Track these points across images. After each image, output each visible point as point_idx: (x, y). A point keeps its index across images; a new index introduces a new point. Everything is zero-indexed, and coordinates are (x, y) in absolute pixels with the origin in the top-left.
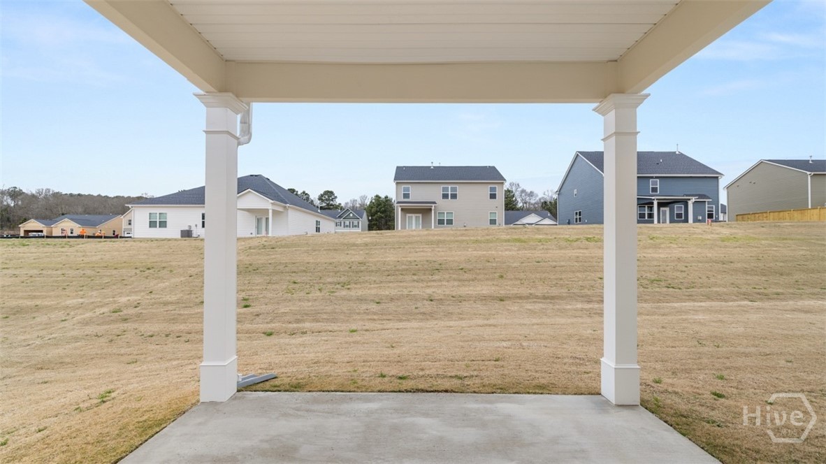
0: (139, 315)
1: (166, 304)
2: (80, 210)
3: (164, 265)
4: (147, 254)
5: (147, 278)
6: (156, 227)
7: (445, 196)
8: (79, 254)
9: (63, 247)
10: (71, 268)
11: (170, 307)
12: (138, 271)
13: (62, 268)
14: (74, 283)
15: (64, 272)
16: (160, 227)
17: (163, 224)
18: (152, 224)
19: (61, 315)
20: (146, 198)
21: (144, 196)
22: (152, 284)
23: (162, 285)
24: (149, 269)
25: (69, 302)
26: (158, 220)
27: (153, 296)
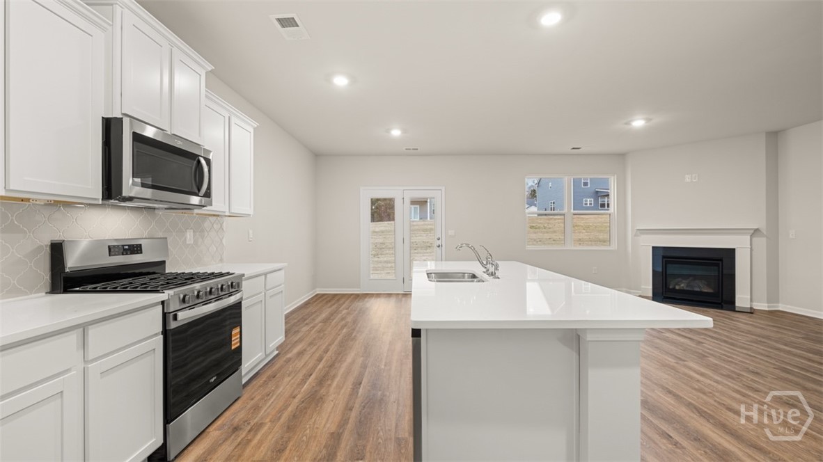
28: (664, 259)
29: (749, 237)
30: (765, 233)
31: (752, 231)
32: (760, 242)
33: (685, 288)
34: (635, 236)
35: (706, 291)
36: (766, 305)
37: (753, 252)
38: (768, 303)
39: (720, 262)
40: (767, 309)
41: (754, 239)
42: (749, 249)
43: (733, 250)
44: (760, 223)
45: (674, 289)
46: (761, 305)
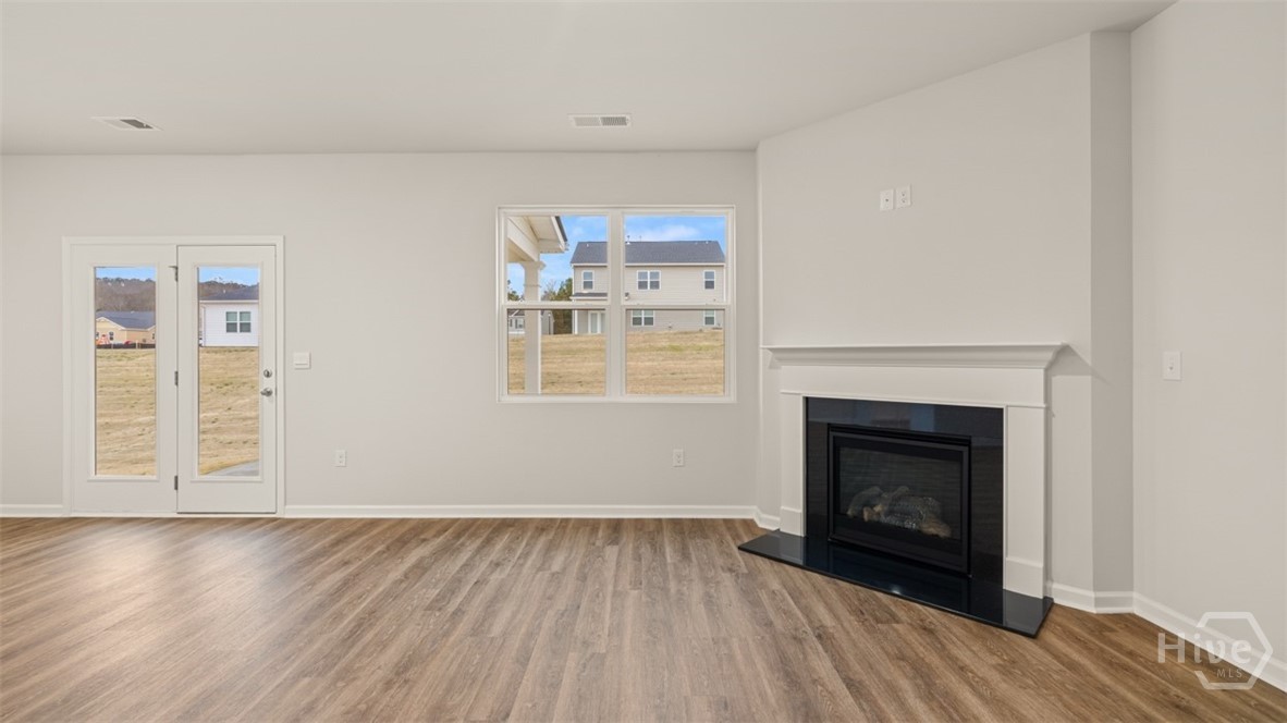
0: (217, 429)
1: (245, 419)
2: (122, 304)
3: (244, 380)
4: (224, 369)
5: (224, 394)
6: (236, 331)
7: (642, 285)
8: (143, 368)
9: (119, 360)
10: (135, 384)
11: (250, 422)
12: (214, 388)
13: (124, 385)
14: (142, 401)
15: (129, 389)
16: (241, 331)
17: (246, 328)
18: (231, 328)
19: (137, 430)
20: (221, 284)
21: (218, 281)
22: (230, 401)
23: (241, 402)
24: (227, 385)
25: (141, 419)
26: (238, 322)
27: (231, 412)
28: (832, 434)
29: (1042, 371)
30: (1088, 361)
31: (1049, 356)
32: (1075, 390)
33: (884, 519)
34: (771, 367)
35: (932, 531)
36: (1092, 594)
37: (1055, 421)
38: (1096, 588)
39: (965, 449)
40: (1092, 609)
41: (1057, 380)
42: (1041, 413)
43: (998, 413)
44: (1071, 326)
45: (859, 518)
46: (1076, 596)
